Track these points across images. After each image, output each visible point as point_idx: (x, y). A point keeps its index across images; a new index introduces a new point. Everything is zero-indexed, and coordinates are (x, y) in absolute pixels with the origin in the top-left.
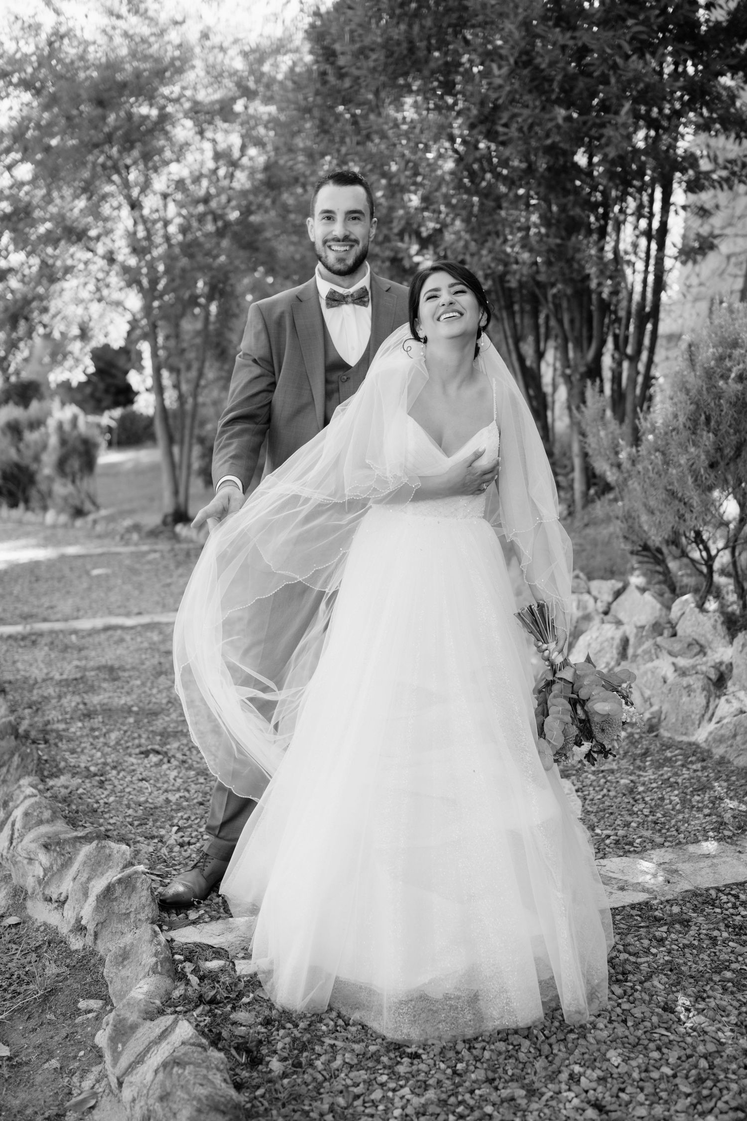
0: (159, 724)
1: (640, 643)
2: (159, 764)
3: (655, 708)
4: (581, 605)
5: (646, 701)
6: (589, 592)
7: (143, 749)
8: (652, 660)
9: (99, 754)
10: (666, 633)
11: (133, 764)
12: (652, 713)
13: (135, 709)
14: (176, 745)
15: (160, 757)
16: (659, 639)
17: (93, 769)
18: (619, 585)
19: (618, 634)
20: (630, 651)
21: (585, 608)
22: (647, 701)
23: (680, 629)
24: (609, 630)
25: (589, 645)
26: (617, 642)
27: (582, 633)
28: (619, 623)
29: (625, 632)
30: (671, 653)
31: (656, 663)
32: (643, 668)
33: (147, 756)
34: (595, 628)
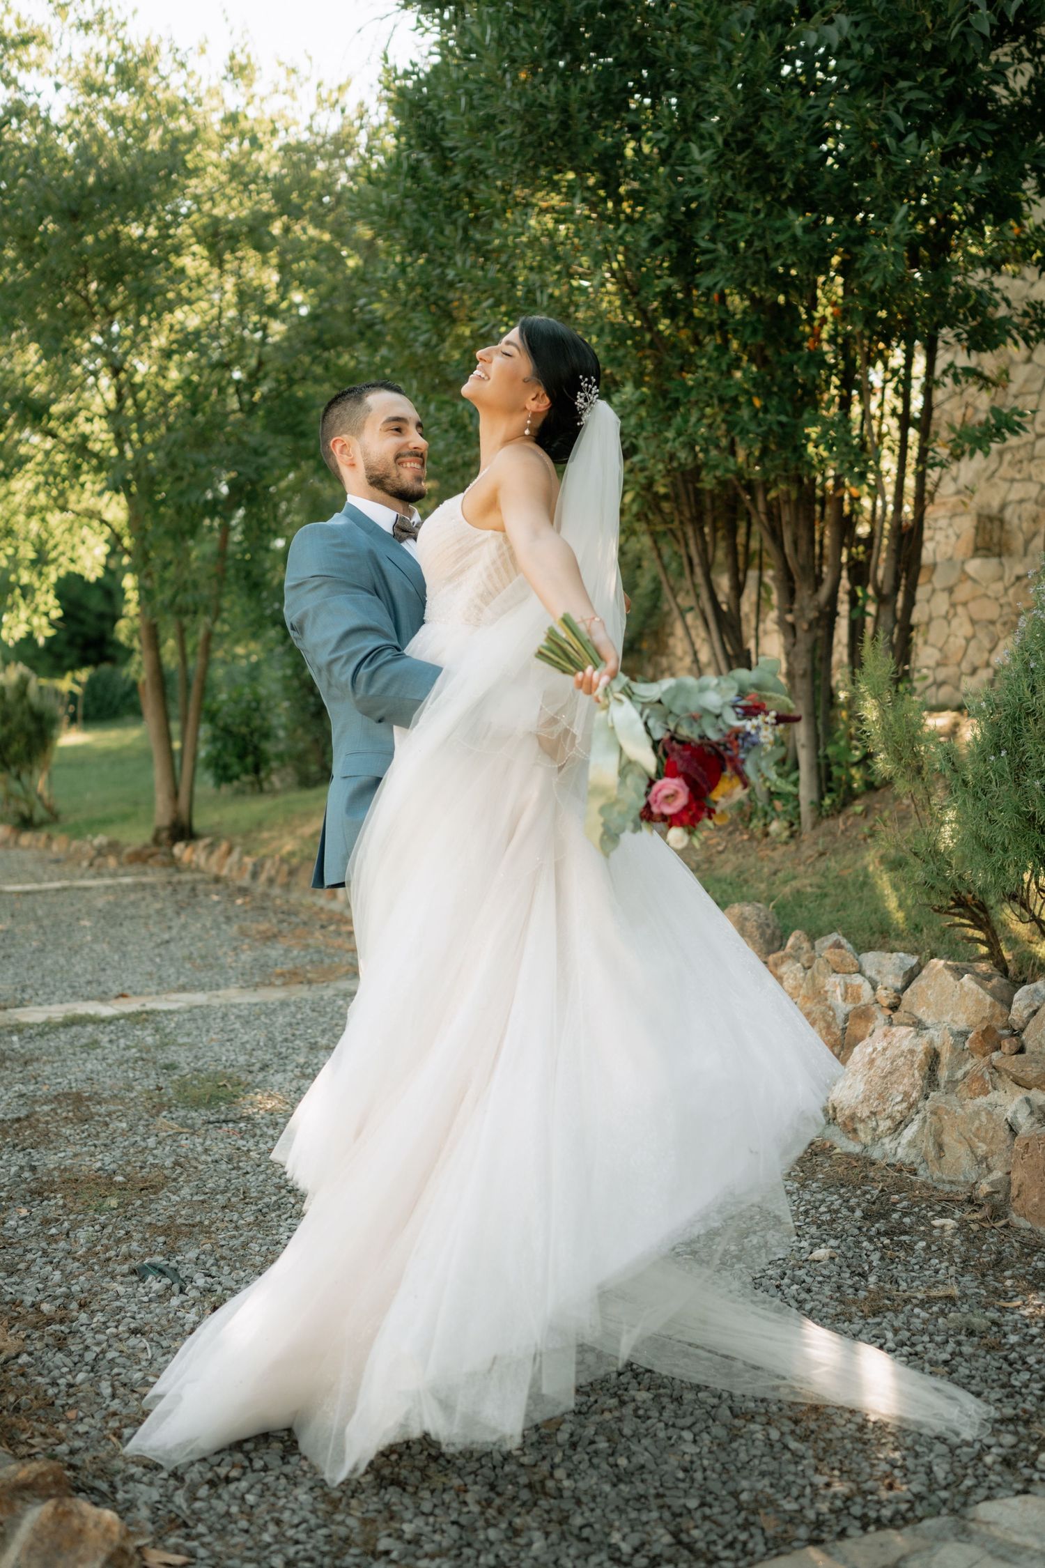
0: (163, 1206)
1: (959, 1060)
2: (162, 1297)
3: (997, 1174)
4: (850, 993)
5: (979, 1163)
6: (860, 972)
7: (136, 1264)
8: (986, 1093)
9: (57, 1275)
10: (1007, 1046)
11: (118, 1297)
12: (992, 1184)
13: (119, 1178)
14: (192, 1254)
15: (167, 1281)
16: (995, 1056)
17: (45, 1307)
18: (913, 960)
19: (921, 1046)
20: (943, 1074)
21: (857, 998)
22: (982, 1160)
23: (1029, 1039)
24: (904, 1037)
25: (872, 1061)
26: (920, 1057)
27: (857, 1040)
28: (919, 1025)
29: (931, 1042)
30: (1017, 1082)
31: (994, 1096)
32: (971, 1105)
33: (143, 1280)
34: (879, 1033)
